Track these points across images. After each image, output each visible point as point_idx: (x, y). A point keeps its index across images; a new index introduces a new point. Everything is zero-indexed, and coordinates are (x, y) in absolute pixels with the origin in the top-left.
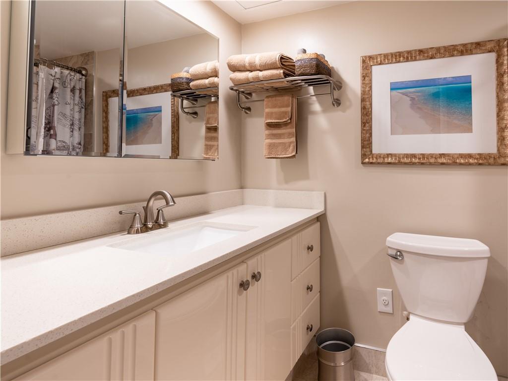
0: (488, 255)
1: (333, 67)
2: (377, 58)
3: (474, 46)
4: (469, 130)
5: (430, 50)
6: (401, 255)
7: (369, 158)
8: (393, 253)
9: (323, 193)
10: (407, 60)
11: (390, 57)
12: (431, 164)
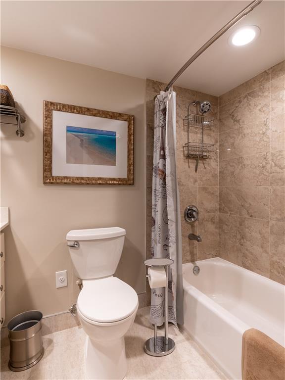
0: (125, 234)
1: (16, 102)
2: (57, 106)
3: (118, 115)
4: (114, 164)
5: (94, 110)
6: (78, 244)
7: (50, 180)
8: (72, 243)
9: (8, 208)
10: (79, 113)
11: (67, 107)
12: (93, 184)
